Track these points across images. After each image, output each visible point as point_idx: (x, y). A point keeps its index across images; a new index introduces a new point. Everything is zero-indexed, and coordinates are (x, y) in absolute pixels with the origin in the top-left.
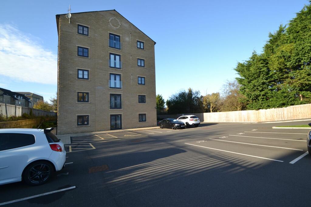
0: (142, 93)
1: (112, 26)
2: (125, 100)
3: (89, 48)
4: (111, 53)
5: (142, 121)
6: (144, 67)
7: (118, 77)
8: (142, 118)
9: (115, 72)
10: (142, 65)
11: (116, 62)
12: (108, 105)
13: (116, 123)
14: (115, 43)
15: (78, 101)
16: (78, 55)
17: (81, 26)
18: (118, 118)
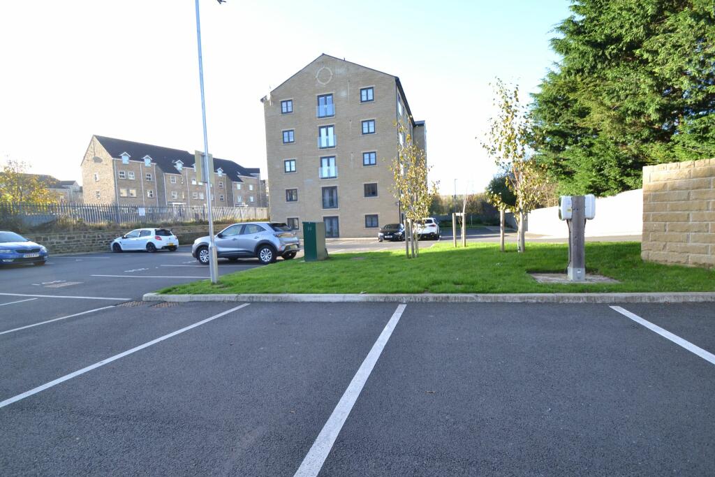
0: (369, 181)
1: (321, 83)
2: (342, 195)
3: (294, 129)
4: (321, 127)
5: (372, 227)
6: (374, 132)
7: (332, 161)
8: (371, 221)
9: (327, 154)
10: (370, 131)
11: (328, 138)
12: (320, 204)
13: (331, 229)
14: (326, 109)
15: (287, 201)
16: (284, 143)
17: (284, 101)
18: (334, 222)
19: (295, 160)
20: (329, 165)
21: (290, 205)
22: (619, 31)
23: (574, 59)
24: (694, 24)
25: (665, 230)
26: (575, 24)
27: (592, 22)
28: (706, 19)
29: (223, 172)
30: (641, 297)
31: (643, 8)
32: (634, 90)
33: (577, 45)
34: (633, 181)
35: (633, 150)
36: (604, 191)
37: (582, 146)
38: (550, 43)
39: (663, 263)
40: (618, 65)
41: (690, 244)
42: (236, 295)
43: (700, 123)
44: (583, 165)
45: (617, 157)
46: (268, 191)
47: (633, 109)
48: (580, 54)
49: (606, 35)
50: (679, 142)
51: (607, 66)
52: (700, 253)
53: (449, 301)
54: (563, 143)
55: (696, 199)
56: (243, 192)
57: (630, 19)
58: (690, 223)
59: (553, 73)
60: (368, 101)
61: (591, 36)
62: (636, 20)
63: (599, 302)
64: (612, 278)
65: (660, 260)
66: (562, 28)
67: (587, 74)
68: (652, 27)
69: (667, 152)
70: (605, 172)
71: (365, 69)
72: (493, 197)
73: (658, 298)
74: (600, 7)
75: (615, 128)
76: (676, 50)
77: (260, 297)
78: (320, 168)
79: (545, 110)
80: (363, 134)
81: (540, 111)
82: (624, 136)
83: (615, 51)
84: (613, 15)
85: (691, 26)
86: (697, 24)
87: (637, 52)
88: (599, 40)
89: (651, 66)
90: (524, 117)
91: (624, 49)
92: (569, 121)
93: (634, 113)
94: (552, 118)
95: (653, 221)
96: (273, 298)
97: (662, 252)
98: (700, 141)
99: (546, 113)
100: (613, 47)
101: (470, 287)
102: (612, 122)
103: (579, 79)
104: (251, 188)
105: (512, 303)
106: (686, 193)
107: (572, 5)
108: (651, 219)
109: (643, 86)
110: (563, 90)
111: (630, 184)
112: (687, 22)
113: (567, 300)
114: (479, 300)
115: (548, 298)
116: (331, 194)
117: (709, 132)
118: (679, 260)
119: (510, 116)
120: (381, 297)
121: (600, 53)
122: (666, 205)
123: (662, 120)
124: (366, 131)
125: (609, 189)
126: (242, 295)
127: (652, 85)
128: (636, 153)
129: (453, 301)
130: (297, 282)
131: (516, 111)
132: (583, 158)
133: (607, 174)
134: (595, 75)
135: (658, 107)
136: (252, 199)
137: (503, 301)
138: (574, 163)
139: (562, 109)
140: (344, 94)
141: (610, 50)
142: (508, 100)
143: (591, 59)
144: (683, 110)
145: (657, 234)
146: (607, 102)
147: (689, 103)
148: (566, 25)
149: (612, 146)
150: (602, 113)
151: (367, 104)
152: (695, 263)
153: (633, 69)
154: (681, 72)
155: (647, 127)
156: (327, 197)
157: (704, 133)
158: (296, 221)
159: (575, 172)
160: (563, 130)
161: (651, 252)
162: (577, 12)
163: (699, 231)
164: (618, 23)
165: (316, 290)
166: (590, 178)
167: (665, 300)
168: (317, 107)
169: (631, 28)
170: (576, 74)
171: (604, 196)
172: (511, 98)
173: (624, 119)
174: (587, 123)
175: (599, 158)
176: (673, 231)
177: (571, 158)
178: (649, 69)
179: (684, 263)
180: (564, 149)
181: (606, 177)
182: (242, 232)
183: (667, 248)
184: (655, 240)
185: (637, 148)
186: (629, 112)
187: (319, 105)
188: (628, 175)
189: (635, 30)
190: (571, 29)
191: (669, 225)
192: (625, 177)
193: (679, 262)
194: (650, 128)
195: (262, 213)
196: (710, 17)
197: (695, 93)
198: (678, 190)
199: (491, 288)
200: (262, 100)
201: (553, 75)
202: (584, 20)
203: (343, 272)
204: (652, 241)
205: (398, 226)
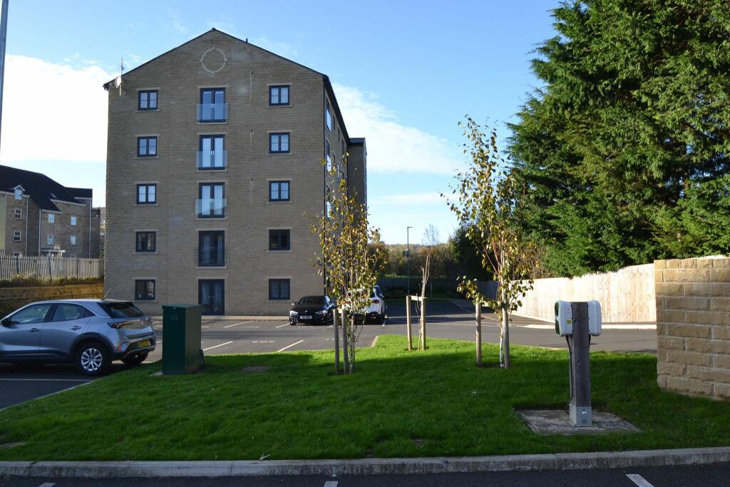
0: (278, 225)
1: (207, 70)
2: (232, 245)
3: (158, 135)
4: (202, 137)
5: (279, 298)
6: (288, 152)
7: (218, 190)
8: (279, 289)
9: (210, 179)
10: (283, 149)
11: (214, 154)
12: (194, 257)
13: (212, 301)
14: (213, 110)
15: (137, 250)
16: (139, 155)
17: (144, 92)
18: (217, 289)
19: (155, 185)
20: (212, 196)
21: (143, 258)
22: (613, 64)
23: (561, 90)
24: (696, 71)
25: (684, 349)
26: (561, 47)
27: (581, 47)
28: (708, 67)
29: (24, 193)
30: (664, 457)
31: (639, 43)
32: (632, 139)
33: (564, 74)
34: (636, 254)
35: (635, 213)
36: (604, 263)
37: (574, 200)
38: (531, 64)
39: (684, 394)
40: (613, 104)
41: (714, 369)
42: (27, 464)
43: (708, 188)
44: (577, 227)
45: (617, 221)
46: (103, 227)
47: (633, 163)
48: (568, 85)
49: (598, 67)
50: (686, 208)
51: (600, 103)
52: (725, 382)
53: (406, 473)
54: (550, 195)
55: (717, 309)
56: (58, 228)
57: (625, 53)
58: (713, 341)
59: (535, 100)
60: (280, 104)
61: (581, 65)
62: (632, 56)
63: (613, 466)
64: (625, 419)
65: (681, 388)
66: (545, 50)
67: (577, 111)
68: (650, 65)
69: (674, 219)
70: (604, 238)
71: (277, 59)
72: (465, 284)
73: (684, 458)
74: (589, 33)
75: (613, 183)
76: (678, 97)
77: (74, 469)
78: (197, 201)
79: (527, 148)
80: (271, 152)
81: (521, 149)
82: (624, 194)
83: (609, 88)
84: (605, 46)
85: (692, 73)
86: (699, 73)
87: (635, 93)
88: (590, 72)
89: (650, 111)
90: (505, 173)
91: (620, 87)
92: (557, 166)
93: (634, 167)
94: (536, 160)
95: (669, 335)
96: (100, 470)
97: (682, 379)
98: (709, 210)
99: (528, 152)
100: (606, 82)
101: (437, 445)
102: (609, 176)
103: (567, 116)
104: (74, 221)
105: (498, 472)
106: (705, 299)
107: (556, 22)
108: (667, 333)
109: (642, 135)
110: (548, 127)
111: (633, 258)
112: (688, 68)
113: (572, 466)
114: (451, 469)
115: (546, 463)
116: (215, 243)
117: (719, 200)
118: (703, 390)
119: (486, 170)
120: (296, 467)
121: (592, 88)
122: (683, 314)
123: (665, 179)
124: (275, 148)
125: (608, 262)
126: (40, 464)
127: (653, 134)
128: (638, 216)
129: (411, 472)
130: (147, 433)
131: (494, 164)
132: (575, 218)
133: (606, 242)
134: (587, 113)
135: (661, 164)
136: (73, 240)
137: (484, 469)
138: (565, 223)
139: (548, 149)
140: (243, 90)
141: (603, 86)
142: (484, 148)
143: (582, 93)
144: (689, 168)
145: (675, 353)
146: (603, 150)
147: (694, 161)
148: (551, 47)
149: (610, 205)
150: (597, 163)
151: (278, 110)
152: (721, 396)
153: (630, 112)
154: (684, 124)
155: (650, 186)
156: (207, 248)
157: (713, 201)
158: (151, 286)
159: (566, 236)
160: (550, 177)
161: (669, 377)
162: (563, 33)
163: (723, 353)
164: (611, 55)
165: (182, 452)
166: (586, 245)
167: (692, 461)
168: (198, 105)
169: (627, 64)
170: (563, 110)
171: (603, 271)
172: (487, 146)
173: (623, 173)
174: (580, 173)
175: (595, 220)
176: (692, 350)
177: (562, 216)
178: (649, 114)
179: (709, 395)
180: (553, 203)
181: (605, 245)
182: (49, 318)
183: (688, 373)
184: (673, 361)
185: (639, 210)
186: (629, 166)
187: (202, 102)
188: (631, 245)
189: (631, 68)
190: (557, 53)
191: (688, 341)
192: (627, 248)
193: (703, 393)
194: (653, 188)
195: (90, 269)
196: (712, 66)
197: (700, 150)
198: (696, 295)
199: (467, 447)
200: (106, 86)
201: (534, 102)
202: (571, 43)
203: (230, 406)
204: (669, 362)
205: (321, 301)
